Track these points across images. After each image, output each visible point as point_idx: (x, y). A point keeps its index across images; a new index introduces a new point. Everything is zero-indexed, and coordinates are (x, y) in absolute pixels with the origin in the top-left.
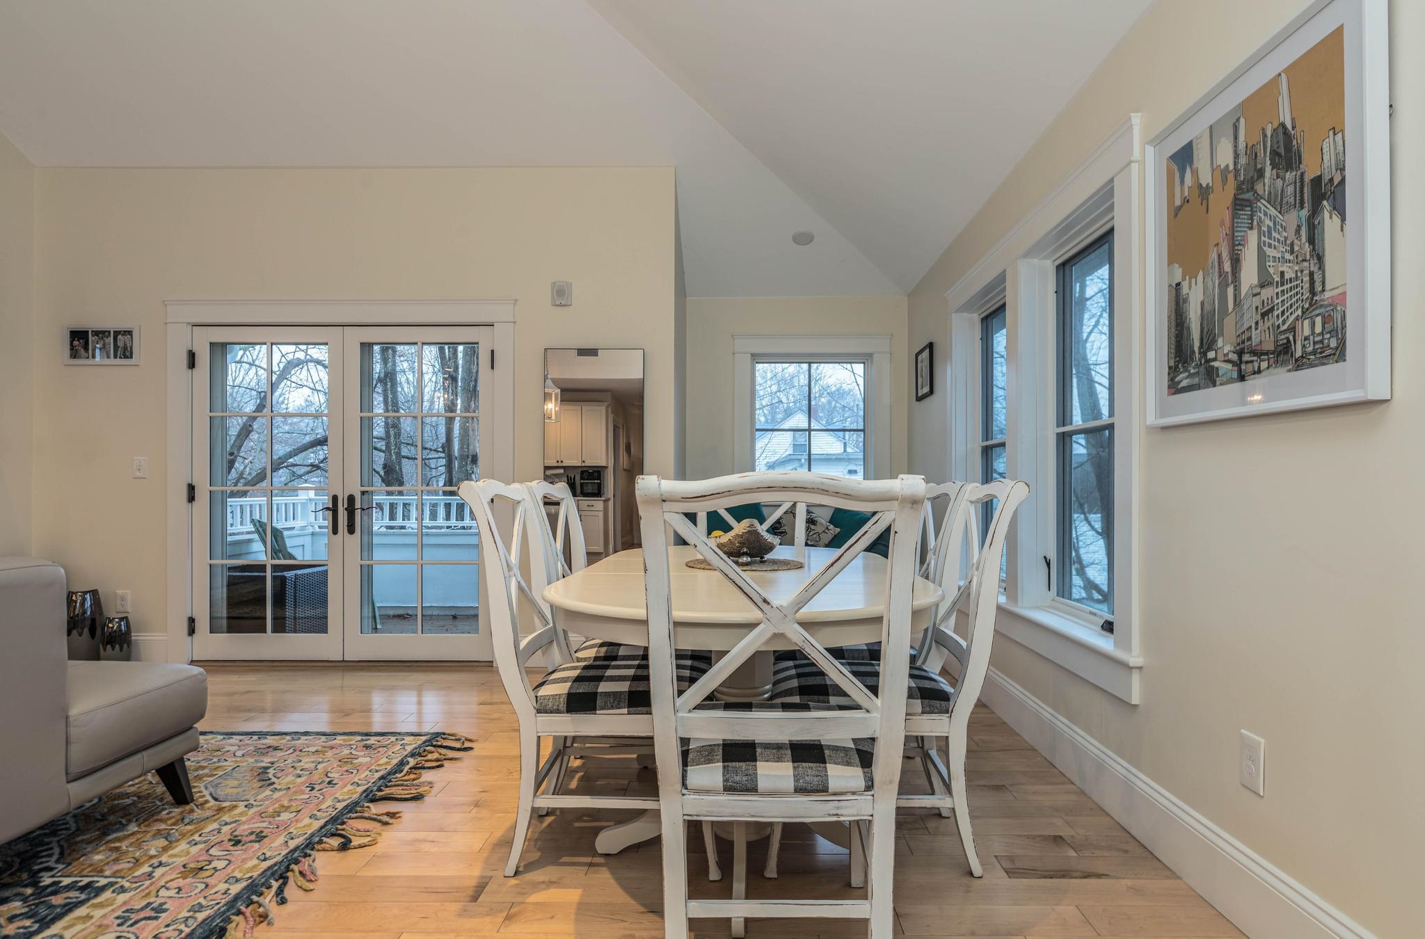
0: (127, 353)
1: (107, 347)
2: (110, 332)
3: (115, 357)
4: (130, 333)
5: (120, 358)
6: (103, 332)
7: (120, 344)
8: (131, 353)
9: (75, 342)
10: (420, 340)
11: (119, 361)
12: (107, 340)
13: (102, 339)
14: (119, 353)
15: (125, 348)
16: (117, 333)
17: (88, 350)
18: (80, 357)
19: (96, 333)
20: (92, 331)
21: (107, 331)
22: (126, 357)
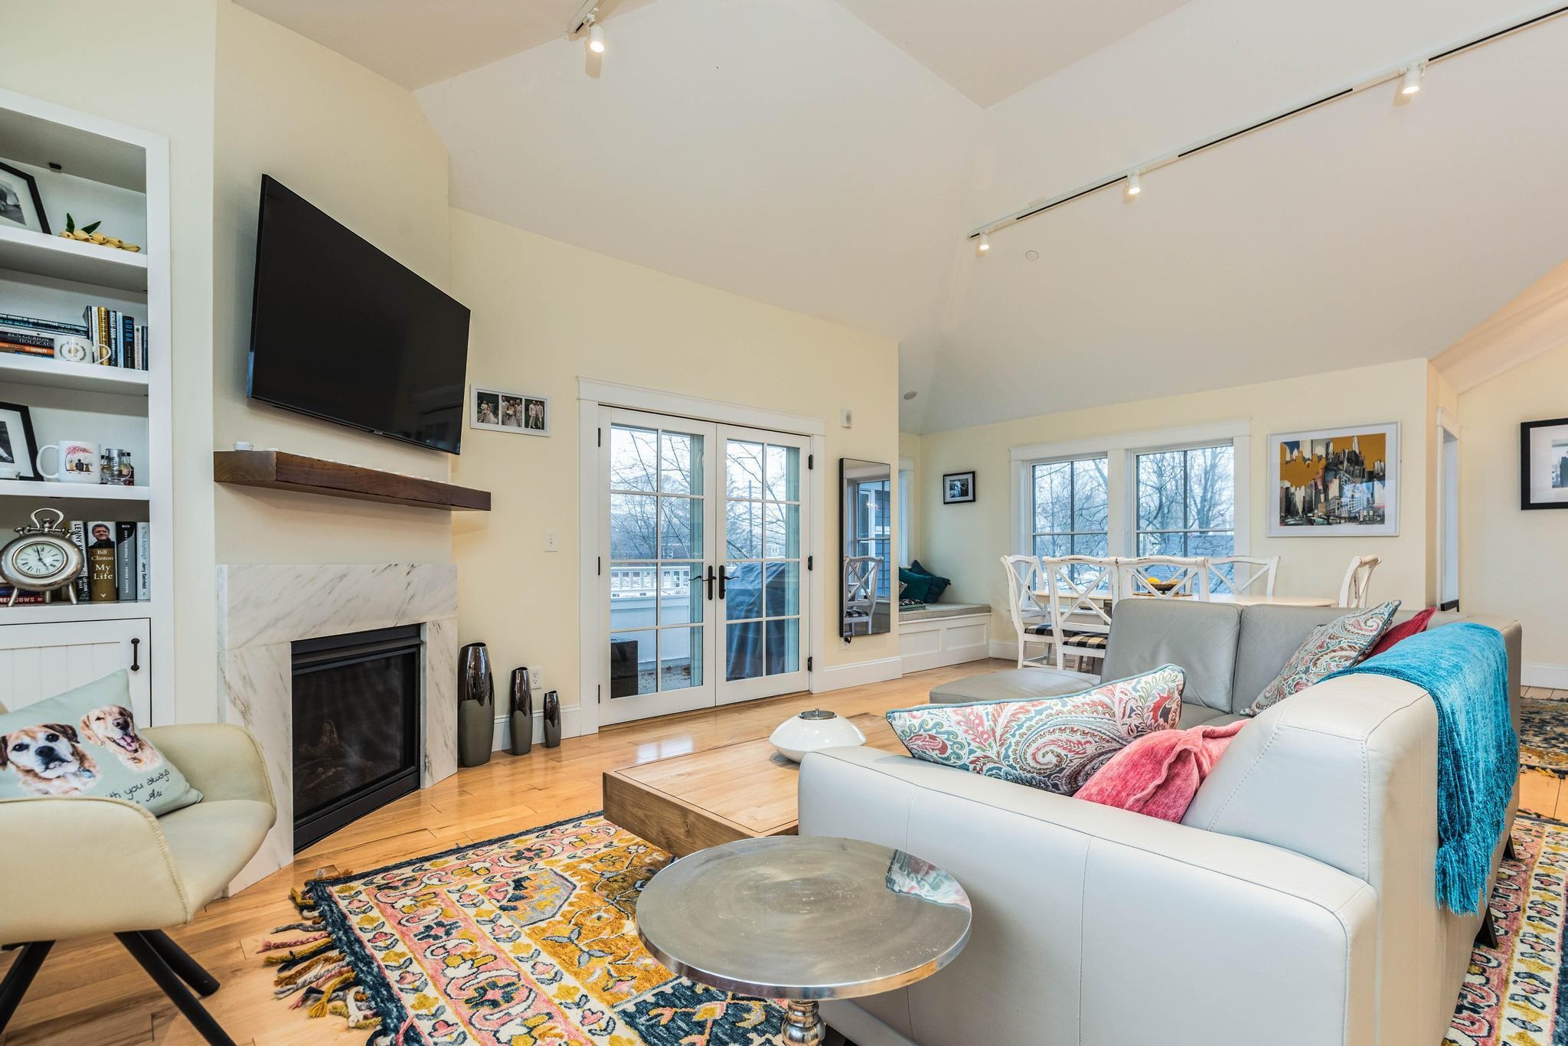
0: (539, 424)
1: (518, 414)
2: (521, 399)
3: (527, 426)
4: (542, 403)
5: (532, 427)
6: (515, 399)
7: (532, 413)
8: (543, 424)
9: (483, 405)
10: (766, 441)
11: (529, 431)
12: (518, 408)
13: (513, 405)
14: (530, 422)
15: (537, 418)
16: (529, 402)
17: (498, 415)
18: (489, 422)
19: (507, 399)
20: (503, 396)
21: (518, 398)
22: (537, 427)
